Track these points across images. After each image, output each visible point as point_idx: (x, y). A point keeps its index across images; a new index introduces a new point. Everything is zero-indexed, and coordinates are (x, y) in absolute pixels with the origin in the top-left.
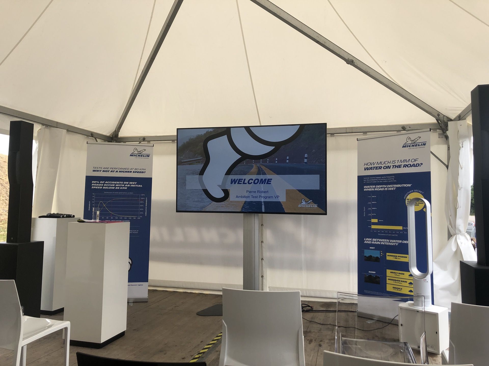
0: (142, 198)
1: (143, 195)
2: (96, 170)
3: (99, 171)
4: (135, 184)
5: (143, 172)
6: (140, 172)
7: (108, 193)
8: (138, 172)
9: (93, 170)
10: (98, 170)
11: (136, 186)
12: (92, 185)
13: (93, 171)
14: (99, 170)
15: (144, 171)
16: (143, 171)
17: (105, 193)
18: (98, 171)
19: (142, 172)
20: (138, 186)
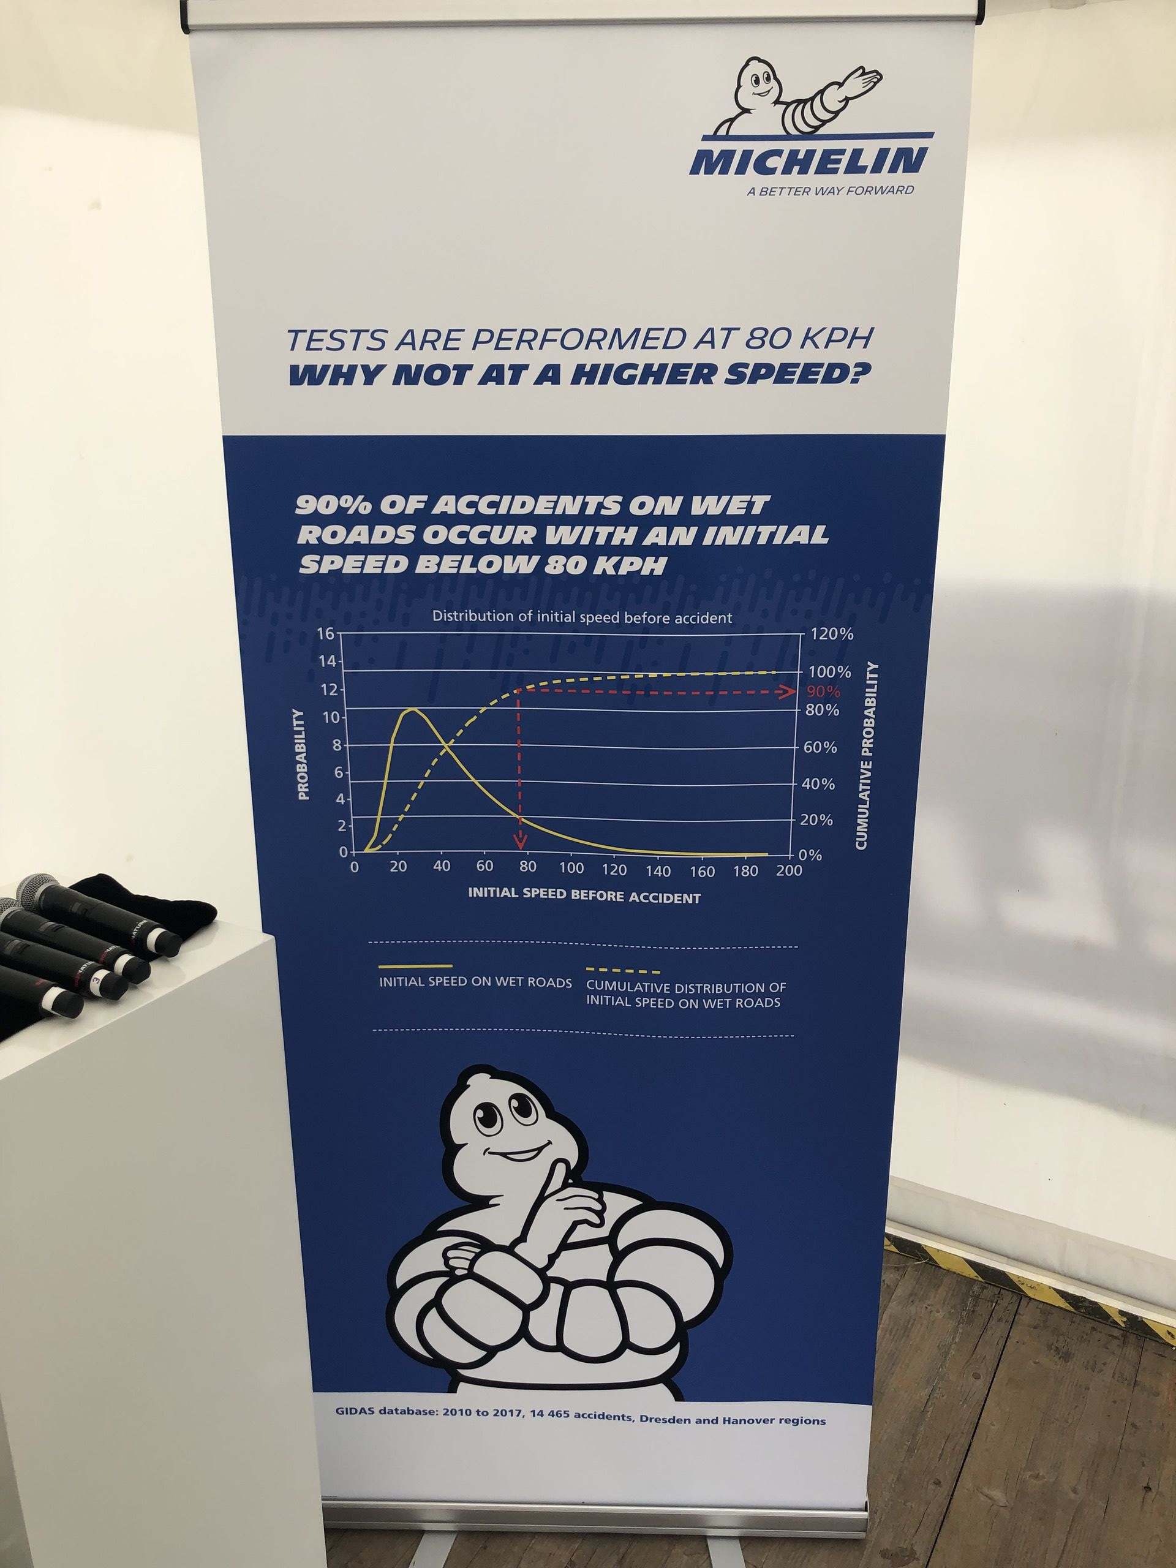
0: (826, 672)
1: (831, 633)
2: (325, 368)
3: (360, 376)
4: (757, 510)
5: (836, 374)
6: (808, 374)
7: (471, 616)
8: (784, 374)
9: (294, 369)
10: (345, 359)
11: (757, 535)
12: (301, 540)
13: (297, 376)
14: (352, 369)
15: (850, 356)
16: (838, 354)
17: (445, 625)
18: (349, 381)
19: (832, 367)
20: (778, 540)
